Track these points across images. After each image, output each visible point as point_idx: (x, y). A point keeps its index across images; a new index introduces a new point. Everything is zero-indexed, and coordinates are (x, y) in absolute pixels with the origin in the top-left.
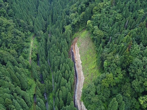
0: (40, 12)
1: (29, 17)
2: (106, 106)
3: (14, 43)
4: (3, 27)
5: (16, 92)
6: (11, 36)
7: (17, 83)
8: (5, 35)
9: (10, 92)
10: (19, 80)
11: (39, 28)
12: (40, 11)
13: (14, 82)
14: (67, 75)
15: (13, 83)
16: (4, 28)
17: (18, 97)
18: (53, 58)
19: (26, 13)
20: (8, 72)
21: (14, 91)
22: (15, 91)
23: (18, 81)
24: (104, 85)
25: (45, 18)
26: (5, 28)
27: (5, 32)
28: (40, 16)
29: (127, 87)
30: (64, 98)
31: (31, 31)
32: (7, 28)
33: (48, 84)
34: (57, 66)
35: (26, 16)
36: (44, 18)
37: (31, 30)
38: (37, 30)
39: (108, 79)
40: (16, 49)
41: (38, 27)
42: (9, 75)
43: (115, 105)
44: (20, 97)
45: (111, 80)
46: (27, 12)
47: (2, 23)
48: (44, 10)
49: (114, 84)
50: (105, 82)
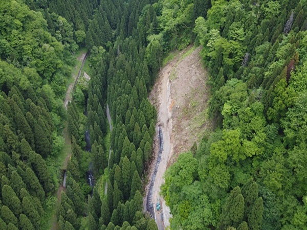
0: (104, 10)
1: (79, 14)
2: (216, 211)
3: (38, 56)
4: (18, 19)
5: (20, 152)
6: (31, 40)
7: (25, 133)
8: (20, 36)
9: (5, 149)
10: (30, 129)
11: (98, 40)
12: (103, 7)
13: (19, 131)
14: (137, 135)
15: (17, 132)
16: (20, 22)
17: (22, 163)
18: (116, 100)
19: (72, 6)
20: (9, 107)
21: (14, 147)
22: (18, 150)
23: (29, 131)
24: (216, 154)
25: (114, 23)
26: (22, 22)
27: (20, 32)
28: (103, 17)
29: (276, 165)
30: (125, 184)
31: (79, 44)
32: (27, 25)
33: (97, 152)
34: (120, 115)
35: (71, 12)
36: (110, 23)
37: (79, 41)
38: (92, 43)
39: (227, 140)
40: (39, 70)
41: (94, 38)
42: (11, 113)
43: (236, 204)
44: (28, 163)
45: (234, 143)
46: (75, 4)
47: (16, 11)
48: (113, 6)
49: (241, 157)
50: (220, 150)
